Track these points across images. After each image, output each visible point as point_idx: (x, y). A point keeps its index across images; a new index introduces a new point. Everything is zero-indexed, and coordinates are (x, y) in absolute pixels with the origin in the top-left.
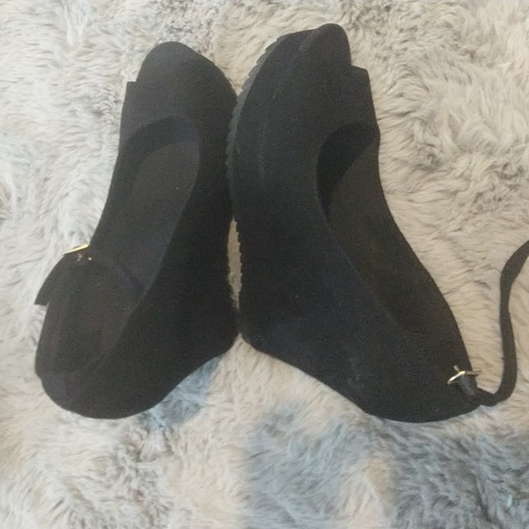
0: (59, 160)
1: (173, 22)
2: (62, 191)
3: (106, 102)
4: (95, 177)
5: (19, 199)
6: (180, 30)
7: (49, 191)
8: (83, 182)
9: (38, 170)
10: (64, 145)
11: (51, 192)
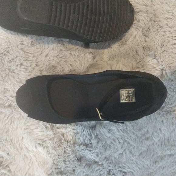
0: (10, 130)
1: (9, 59)
2: (20, 139)
3: (9, 100)
4: (28, 124)
5: (8, 154)
6: (13, 59)
7: (16, 142)
8: (25, 129)
9: (6, 140)
10: (7, 125)
11: (17, 142)
